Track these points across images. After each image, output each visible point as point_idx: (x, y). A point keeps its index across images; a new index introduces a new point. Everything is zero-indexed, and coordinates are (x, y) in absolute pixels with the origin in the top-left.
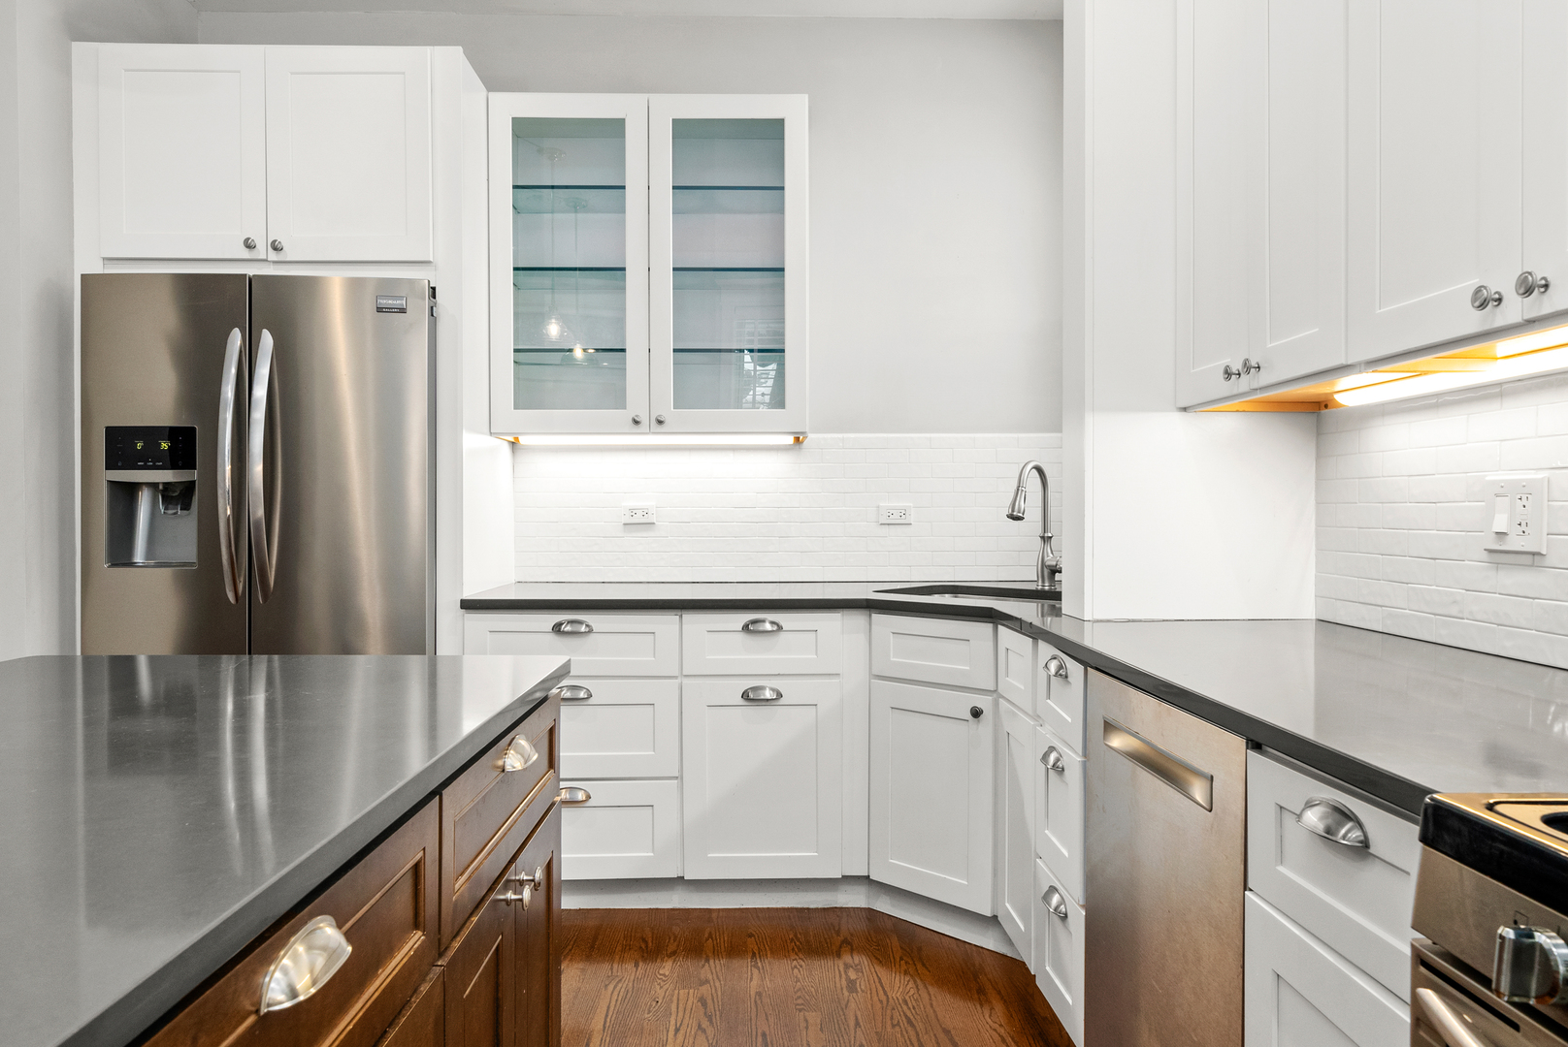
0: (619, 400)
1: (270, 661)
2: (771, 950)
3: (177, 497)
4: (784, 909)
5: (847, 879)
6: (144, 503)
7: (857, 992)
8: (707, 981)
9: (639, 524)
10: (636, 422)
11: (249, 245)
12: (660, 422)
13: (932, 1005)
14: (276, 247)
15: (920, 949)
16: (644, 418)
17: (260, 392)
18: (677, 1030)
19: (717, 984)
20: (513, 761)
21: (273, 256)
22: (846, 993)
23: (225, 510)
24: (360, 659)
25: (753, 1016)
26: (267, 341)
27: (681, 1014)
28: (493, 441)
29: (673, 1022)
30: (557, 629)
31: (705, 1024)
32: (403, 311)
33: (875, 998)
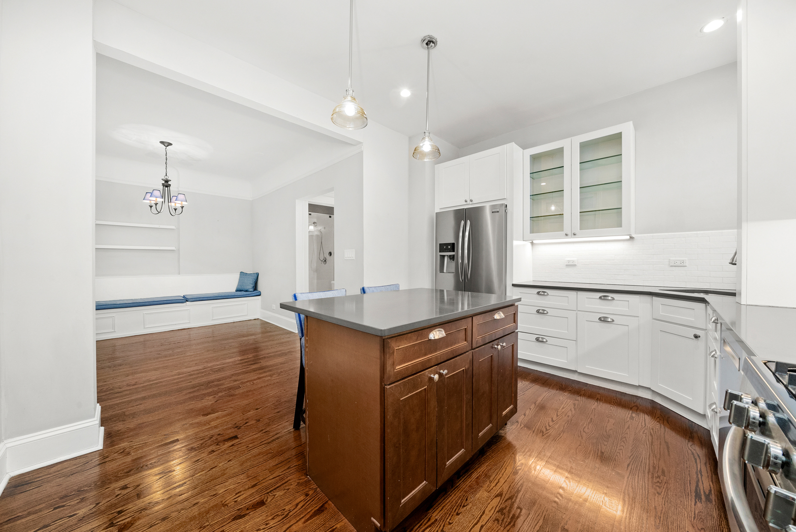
0: (561, 229)
1: (468, 294)
2: (605, 400)
3: (452, 258)
4: (616, 391)
5: (640, 387)
6: (446, 259)
7: (633, 420)
8: (578, 400)
9: (571, 265)
10: (566, 235)
11: (466, 201)
12: (574, 234)
13: (664, 434)
14: (471, 201)
15: (668, 418)
16: (569, 233)
17: (467, 234)
18: (563, 408)
19: (581, 402)
20: (497, 316)
21: (471, 203)
22: (628, 419)
23: (460, 261)
24: (493, 295)
25: (590, 413)
26: (468, 222)
27: (566, 405)
28: (524, 242)
29: (563, 406)
30: (538, 293)
31: (573, 409)
32: (498, 212)
33: (640, 424)
